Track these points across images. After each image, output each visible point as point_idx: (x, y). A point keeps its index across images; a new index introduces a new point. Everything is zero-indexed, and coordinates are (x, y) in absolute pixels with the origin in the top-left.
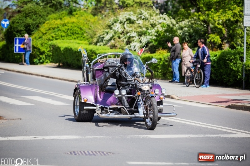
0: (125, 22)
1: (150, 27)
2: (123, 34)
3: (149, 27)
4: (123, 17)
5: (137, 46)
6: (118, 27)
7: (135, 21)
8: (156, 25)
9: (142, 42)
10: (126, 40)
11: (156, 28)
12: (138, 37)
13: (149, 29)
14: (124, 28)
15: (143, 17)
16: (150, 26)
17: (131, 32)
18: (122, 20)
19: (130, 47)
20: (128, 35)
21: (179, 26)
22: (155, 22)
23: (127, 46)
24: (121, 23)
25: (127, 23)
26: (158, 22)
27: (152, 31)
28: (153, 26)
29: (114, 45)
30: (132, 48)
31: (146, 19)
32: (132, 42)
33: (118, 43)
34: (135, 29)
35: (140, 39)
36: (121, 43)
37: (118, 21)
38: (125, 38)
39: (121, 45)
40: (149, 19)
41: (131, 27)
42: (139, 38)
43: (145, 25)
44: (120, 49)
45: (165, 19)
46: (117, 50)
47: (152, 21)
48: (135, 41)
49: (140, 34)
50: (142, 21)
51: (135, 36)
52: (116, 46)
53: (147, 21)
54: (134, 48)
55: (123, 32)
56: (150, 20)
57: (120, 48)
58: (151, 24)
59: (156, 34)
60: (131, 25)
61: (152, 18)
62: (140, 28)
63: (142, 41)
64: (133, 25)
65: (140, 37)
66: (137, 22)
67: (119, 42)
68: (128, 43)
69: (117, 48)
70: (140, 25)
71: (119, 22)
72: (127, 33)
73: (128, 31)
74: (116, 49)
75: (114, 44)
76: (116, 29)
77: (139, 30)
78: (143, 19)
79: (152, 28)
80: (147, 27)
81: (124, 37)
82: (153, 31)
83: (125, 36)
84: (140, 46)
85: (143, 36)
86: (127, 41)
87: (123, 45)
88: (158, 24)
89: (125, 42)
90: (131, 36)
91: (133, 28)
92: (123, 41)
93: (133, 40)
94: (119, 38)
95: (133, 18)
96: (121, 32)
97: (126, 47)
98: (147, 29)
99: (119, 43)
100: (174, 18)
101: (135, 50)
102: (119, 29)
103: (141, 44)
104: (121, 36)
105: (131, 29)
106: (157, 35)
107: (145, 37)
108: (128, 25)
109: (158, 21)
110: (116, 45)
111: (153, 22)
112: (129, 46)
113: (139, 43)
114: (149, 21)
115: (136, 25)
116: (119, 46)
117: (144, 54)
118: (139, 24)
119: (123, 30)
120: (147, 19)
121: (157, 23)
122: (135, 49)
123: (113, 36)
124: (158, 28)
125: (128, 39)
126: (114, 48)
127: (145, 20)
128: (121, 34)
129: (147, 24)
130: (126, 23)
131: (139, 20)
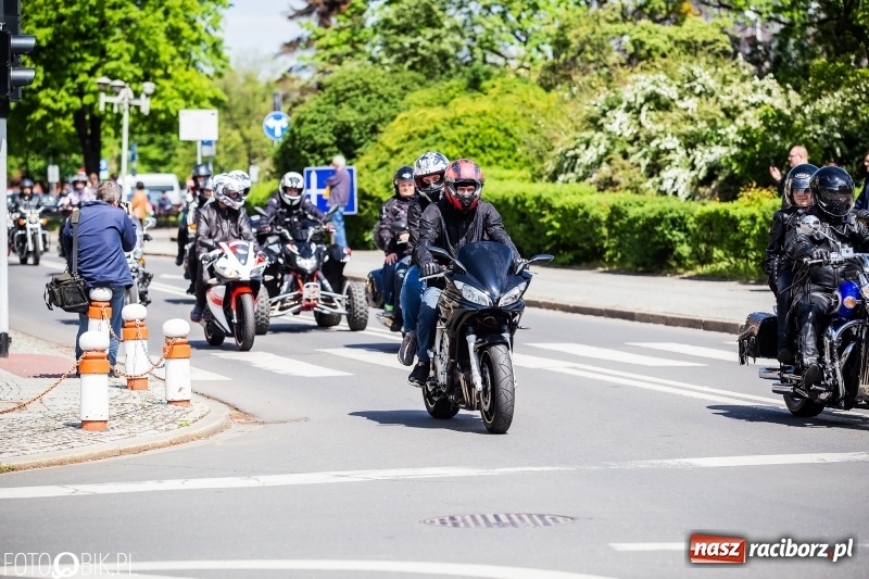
0: (641, 105)
1: (722, 119)
2: (636, 143)
3: (718, 119)
4: (636, 91)
5: (680, 180)
6: (620, 123)
7: (673, 100)
8: (740, 112)
9: (698, 167)
10: (648, 160)
11: (739, 122)
12: (682, 152)
13: (719, 124)
14: (640, 124)
15: (697, 90)
16: (722, 114)
17: (661, 135)
18: (632, 100)
19: (661, 183)
20: (653, 144)
21: (814, 111)
22: (735, 102)
23: (651, 181)
24: (628, 109)
25: (649, 109)
26: (747, 102)
27: (728, 130)
28: (731, 113)
29: (611, 178)
30: (667, 185)
31: (707, 94)
32: (667, 168)
33: (621, 173)
34: (674, 127)
35: (692, 157)
36: (631, 171)
37: (620, 102)
38: (645, 156)
39: (630, 180)
40: (717, 93)
41: (662, 120)
42: (688, 155)
43: (707, 113)
44: (629, 191)
45: (769, 92)
46: (617, 195)
47: (726, 101)
48: (673, 164)
49: (691, 142)
50: (697, 99)
51: (674, 150)
52: (617, 183)
53: (712, 100)
54: (673, 185)
55: (637, 138)
56: (722, 97)
57: (627, 188)
58: (724, 110)
59: (739, 139)
60: (661, 114)
61: (727, 89)
62: (689, 122)
63: (696, 162)
64: (669, 114)
65: (689, 150)
66: (681, 104)
67: (623, 169)
68: (654, 169)
69: (618, 188)
70: (689, 112)
71: (624, 105)
72: (650, 139)
73: (654, 133)
74: (615, 191)
75: (609, 174)
76: (614, 127)
77: (688, 128)
78: (699, 95)
79: (727, 122)
80: (710, 117)
81: (640, 154)
82: (731, 131)
83: (645, 150)
84: (690, 180)
85: (699, 146)
86: (648, 166)
87: (638, 178)
88: (747, 108)
89: (643, 169)
90: (662, 147)
91: (668, 125)
92: (639, 165)
93: (670, 162)
94: (625, 155)
95: (668, 92)
96: (631, 138)
97: (649, 184)
98: (713, 123)
99: (626, 172)
100: (797, 89)
101: (675, 193)
102: (624, 127)
103: (694, 173)
104: (630, 149)
105: (660, 127)
106: (744, 141)
107: (707, 151)
108: (652, 114)
109: (745, 98)
110: (615, 178)
111: (732, 101)
112: (657, 179)
113: (688, 171)
114: (717, 99)
115: (675, 115)
116: (624, 183)
117: (703, 204)
118: (686, 110)
119: (635, 132)
120: (712, 95)
121: (742, 105)
122: (675, 190)
123: (607, 153)
124: (745, 120)
125: (652, 159)
126: (611, 188)
127: (703, 97)
128: (631, 143)
129: (712, 111)
130: (645, 108)
131: (686, 98)
